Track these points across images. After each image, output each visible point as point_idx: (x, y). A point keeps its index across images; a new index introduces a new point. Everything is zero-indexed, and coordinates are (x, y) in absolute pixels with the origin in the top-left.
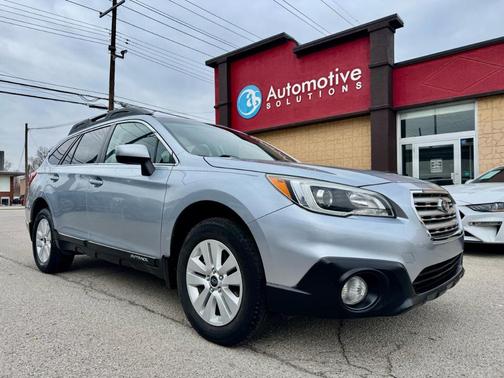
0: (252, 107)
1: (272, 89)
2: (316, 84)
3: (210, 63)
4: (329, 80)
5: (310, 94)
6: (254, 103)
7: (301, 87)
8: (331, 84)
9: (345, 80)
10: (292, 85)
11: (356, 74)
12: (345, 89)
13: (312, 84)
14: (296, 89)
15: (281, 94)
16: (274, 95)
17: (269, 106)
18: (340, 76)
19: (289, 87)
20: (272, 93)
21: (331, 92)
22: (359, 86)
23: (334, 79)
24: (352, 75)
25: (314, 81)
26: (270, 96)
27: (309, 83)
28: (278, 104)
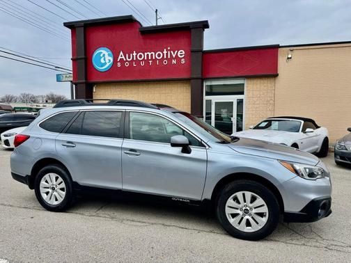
0: (105, 63)
1: (121, 53)
2: (155, 55)
3: (67, 25)
4: (163, 54)
5: (150, 62)
6: (107, 61)
7: (144, 56)
8: (165, 57)
9: (174, 56)
10: (137, 53)
11: (181, 53)
12: (174, 62)
13: (152, 55)
14: (141, 56)
15: (129, 58)
16: (123, 57)
17: (119, 65)
18: (171, 53)
19: (135, 54)
20: (121, 56)
21: (165, 62)
22: (183, 61)
23: (167, 54)
24: (179, 53)
25: (153, 53)
26: (120, 57)
27: (150, 54)
28: (127, 65)
